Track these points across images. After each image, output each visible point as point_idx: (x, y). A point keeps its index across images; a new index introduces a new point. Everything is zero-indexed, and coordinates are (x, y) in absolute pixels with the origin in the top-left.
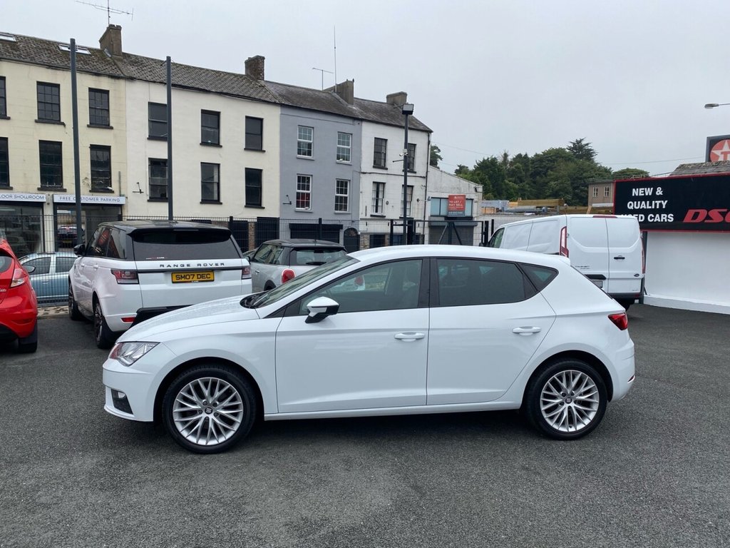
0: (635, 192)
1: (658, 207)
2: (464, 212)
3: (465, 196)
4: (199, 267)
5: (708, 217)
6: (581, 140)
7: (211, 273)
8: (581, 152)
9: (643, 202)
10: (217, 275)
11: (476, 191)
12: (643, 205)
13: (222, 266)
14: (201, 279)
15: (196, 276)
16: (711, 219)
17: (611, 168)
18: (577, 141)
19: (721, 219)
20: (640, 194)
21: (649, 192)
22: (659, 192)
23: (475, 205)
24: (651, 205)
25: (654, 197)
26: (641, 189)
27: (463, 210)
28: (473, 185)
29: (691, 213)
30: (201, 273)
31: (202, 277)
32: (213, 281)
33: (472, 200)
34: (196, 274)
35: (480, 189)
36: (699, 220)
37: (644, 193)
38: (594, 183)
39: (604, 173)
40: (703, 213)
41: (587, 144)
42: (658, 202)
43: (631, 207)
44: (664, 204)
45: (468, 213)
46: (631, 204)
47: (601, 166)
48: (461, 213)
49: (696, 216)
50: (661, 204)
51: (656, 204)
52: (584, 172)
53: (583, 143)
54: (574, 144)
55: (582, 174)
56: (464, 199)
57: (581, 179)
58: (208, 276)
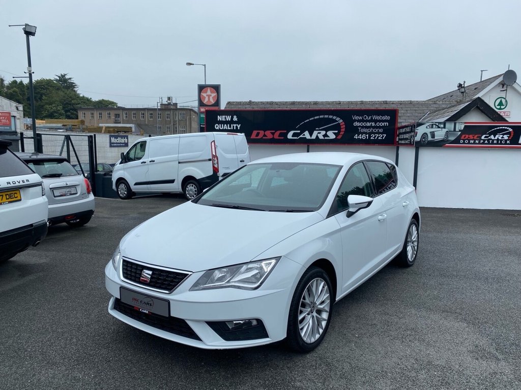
0: (219, 118)
1: (235, 128)
2: (10, 127)
3: (9, 113)
4: (9, 185)
5: (265, 135)
6: (65, 75)
7: (17, 192)
8: (65, 84)
9: (225, 125)
10: (23, 193)
11: (18, 109)
12: (225, 127)
13: (28, 183)
14: (10, 200)
15: (4, 197)
16: (267, 136)
17: (91, 98)
18: (62, 75)
19: (272, 137)
20: (223, 120)
21: (229, 118)
22: (235, 119)
23: (18, 121)
24: (230, 127)
25: (232, 122)
26: (223, 116)
27: (10, 125)
28: (14, 104)
29: (255, 132)
30: (9, 193)
31: (10, 197)
32: (20, 200)
33: (14, 117)
34: (4, 194)
35: (21, 108)
36: (259, 137)
37: (226, 119)
38: (81, 109)
39: (87, 102)
40: (262, 132)
41: (70, 79)
42: (235, 125)
43: (218, 128)
44: (239, 126)
45: (13, 129)
46: (217, 126)
47: (84, 97)
48: (9, 128)
49: (258, 134)
50: (237, 127)
51: (233, 127)
52: (73, 99)
53: (67, 77)
54: (59, 77)
55: (71, 101)
56: (9, 116)
57: (70, 104)
58: (16, 195)
